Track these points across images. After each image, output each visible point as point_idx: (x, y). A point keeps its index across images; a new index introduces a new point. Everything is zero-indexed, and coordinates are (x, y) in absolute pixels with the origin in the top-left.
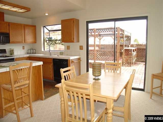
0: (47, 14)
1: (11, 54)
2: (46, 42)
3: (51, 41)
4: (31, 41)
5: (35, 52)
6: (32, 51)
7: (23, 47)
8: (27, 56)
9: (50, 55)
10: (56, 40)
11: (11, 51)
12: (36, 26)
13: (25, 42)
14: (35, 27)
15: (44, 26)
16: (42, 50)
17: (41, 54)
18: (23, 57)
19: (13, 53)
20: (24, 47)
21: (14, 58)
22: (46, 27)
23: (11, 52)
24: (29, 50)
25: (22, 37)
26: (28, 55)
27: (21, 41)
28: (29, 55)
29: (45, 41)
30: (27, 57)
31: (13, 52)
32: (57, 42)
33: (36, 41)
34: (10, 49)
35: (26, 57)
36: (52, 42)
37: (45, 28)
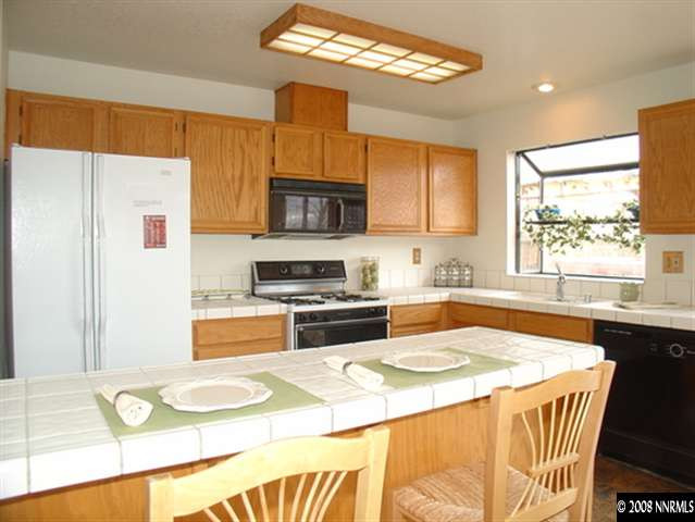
0: (546, 88)
1: (366, 286)
2: (530, 230)
3: (556, 226)
4: (454, 224)
5: (471, 281)
6: (456, 273)
7: (415, 250)
8: (443, 300)
9: (560, 300)
10: (589, 221)
11: (364, 270)
12: (476, 151)
13: (428, 230)
14: (470, 155)
15: (520, 149)
16: (505, 271)
17: (499, 289)
18: (422, 302)
19: (374, 280)
20: (419, 250)
21: (385, 307)
22: (527, 154)
23: (365, 276)
24: (441, 266)
25: (418, 204)
26: (448, 294)
27: (409, 223)
28: (450, 296)
29: (522, 224)
30: (440, 303)
31: (375, 274)
32: (595, 229)
33: (477, 225)
34: (363, 260)
35: (436, 303)
36: (559, 230)
37: (522, 159)
